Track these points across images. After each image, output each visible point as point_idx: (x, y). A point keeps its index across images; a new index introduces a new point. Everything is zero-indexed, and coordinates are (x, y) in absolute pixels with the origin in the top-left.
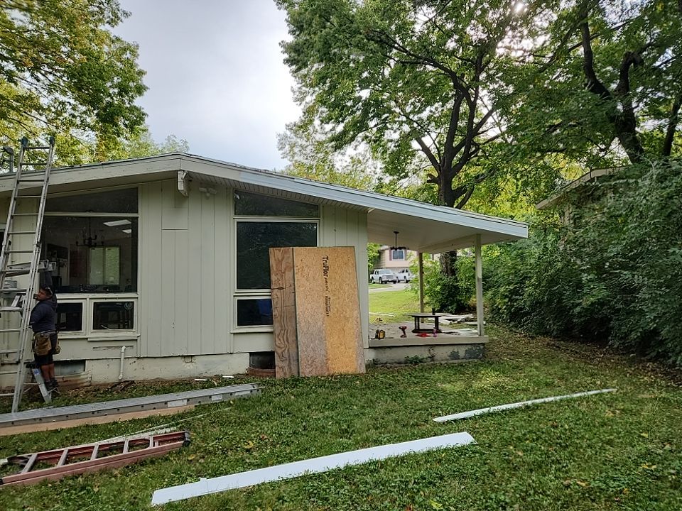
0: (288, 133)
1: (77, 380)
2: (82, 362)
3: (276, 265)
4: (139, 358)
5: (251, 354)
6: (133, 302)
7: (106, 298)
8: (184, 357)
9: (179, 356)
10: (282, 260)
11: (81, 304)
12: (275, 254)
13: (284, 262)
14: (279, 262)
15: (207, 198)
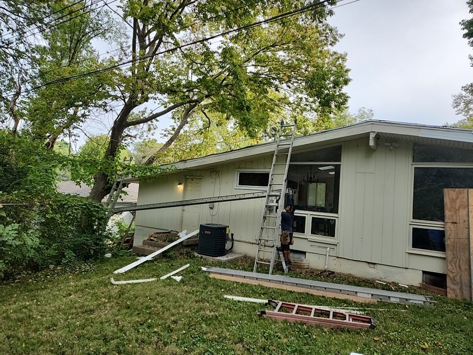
0: (464, 93)
1: (301, 263)
2: (304, 253)
3: (451, 203)
4: (338, 257)
5: (424, 272)
6: (335, 220)
7: (319, 215)
8: (369, 263)
9: (365, 262)
10: (456, 199)
11: (305, 217)
12: (449, 194)
13: (458, 201)
14: (453, 201)
15: (391, 150)
